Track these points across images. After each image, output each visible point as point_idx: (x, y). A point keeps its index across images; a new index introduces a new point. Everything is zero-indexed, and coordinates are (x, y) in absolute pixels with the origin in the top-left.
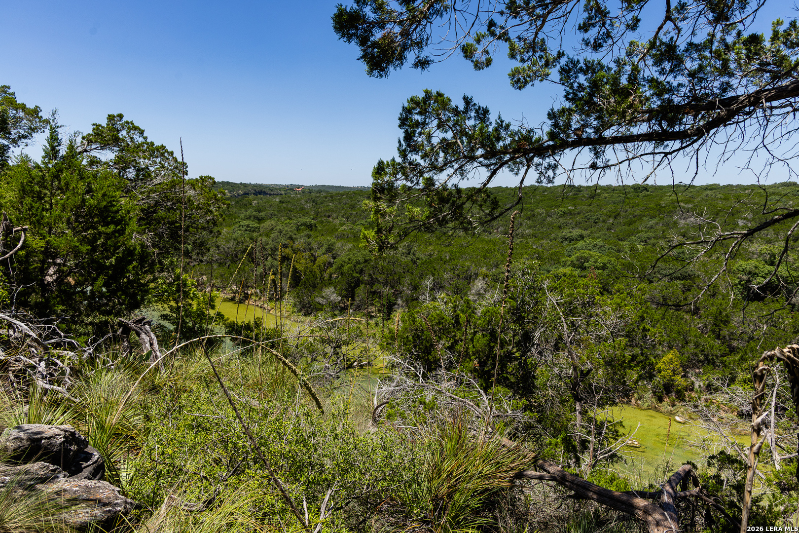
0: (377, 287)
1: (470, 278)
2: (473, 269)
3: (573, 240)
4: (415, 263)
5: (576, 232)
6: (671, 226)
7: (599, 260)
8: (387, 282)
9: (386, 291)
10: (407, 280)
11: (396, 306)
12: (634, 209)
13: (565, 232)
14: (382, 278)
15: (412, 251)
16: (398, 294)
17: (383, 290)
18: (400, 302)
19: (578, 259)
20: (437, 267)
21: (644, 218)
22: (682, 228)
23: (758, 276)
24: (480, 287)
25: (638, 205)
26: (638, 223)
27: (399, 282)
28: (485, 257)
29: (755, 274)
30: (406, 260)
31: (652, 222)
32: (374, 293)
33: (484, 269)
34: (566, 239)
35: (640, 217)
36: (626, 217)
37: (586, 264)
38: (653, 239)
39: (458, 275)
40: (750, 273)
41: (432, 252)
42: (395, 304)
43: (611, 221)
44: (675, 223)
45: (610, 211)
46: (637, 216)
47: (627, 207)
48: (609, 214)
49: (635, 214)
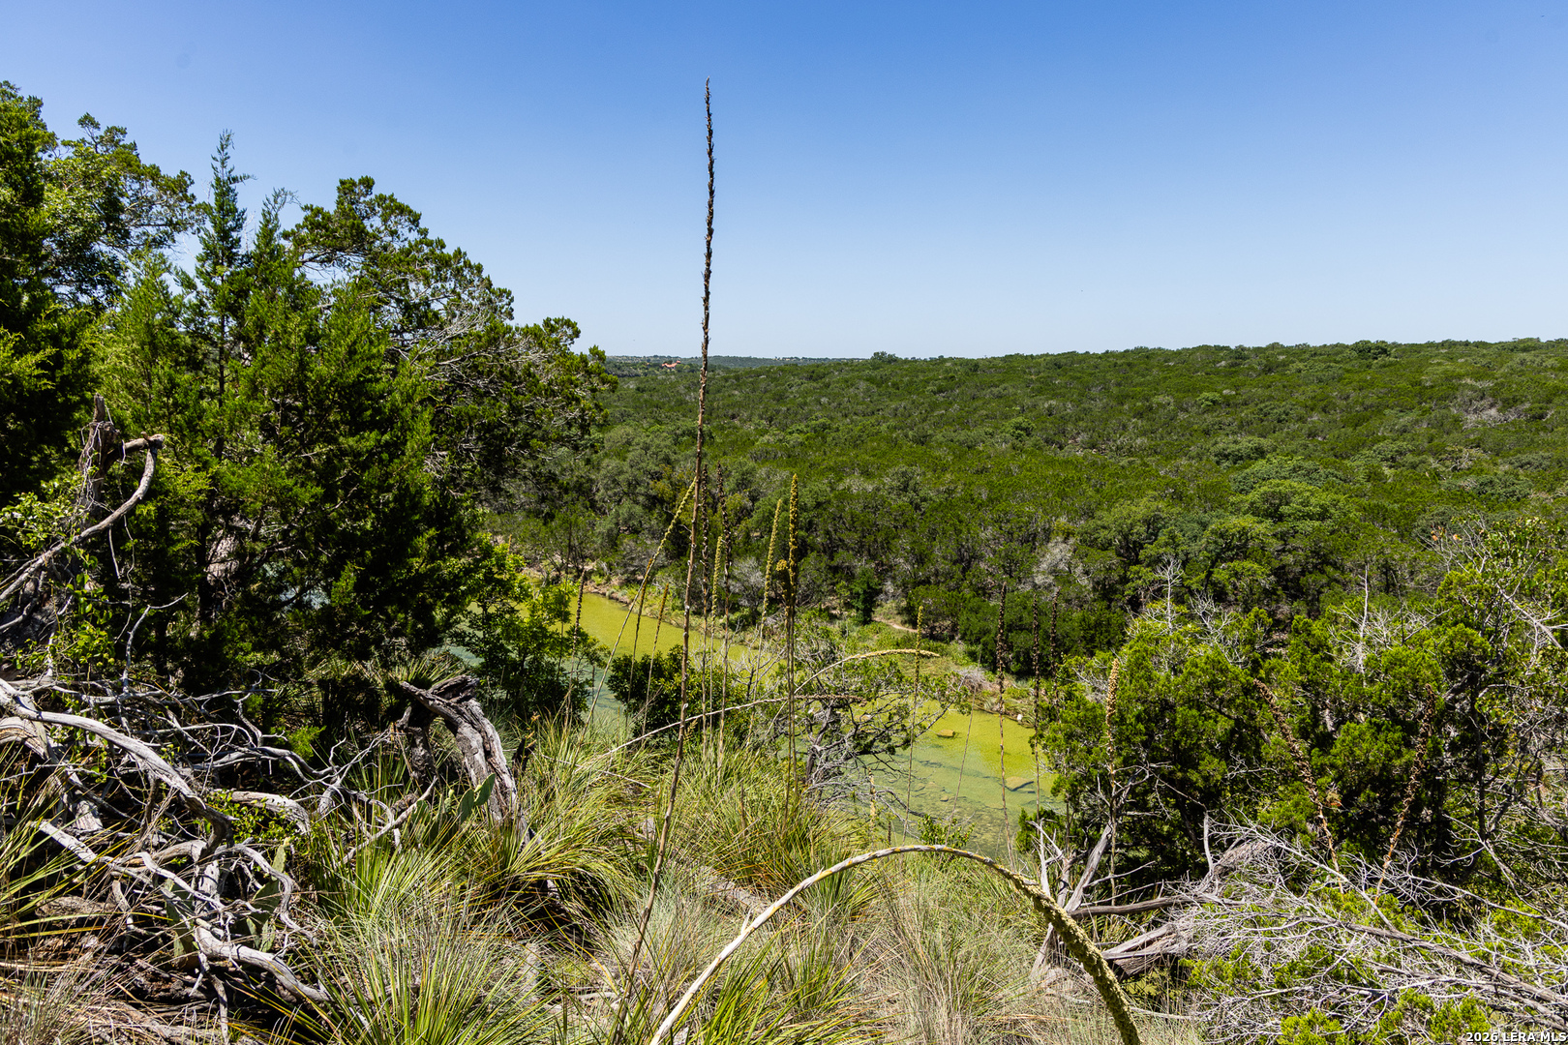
0: (842, 557)
1: (1034, 540)
2: (1041, 522)
3: (1241, 458)
4: (917, 507)
5: (1246, 442)
6: (1447, 427)
7: (1313, 500)
8: (862, 546)
9: (861, 565)
10: (904, 542)
11: (882, 596)
12: (1365, 392)
13: (1224, 442)
14: (851, 538)
15: (912, 483)
16: (885, 571)
17: (855, 562)
18: (889, 587)
19: (1266, 498)
20: (964, 517)
21: (1387, 411)
22: (1473, 432)
24: (1059, 557)
25: (1372, 384)
26: (1375, 422)
27: (886, 546)
28: (1063, 496)
30: (900, 503)
31: (1406, 419)
32: (835, 570)
33: (1063, 520)
34: (1226, 457)
35: (1378, 410)
36: (1349, 408)
37: (1284, 509)
38: (1410, 455)
39: (1010, 533)
41: (952, 486)
42: (880, 591)
43: (1315, 418)
44: (1457, 420)
45: (1313, 398)
46: (1371, 406)
47: (1349, 390)
48: (1309, 403)
49: (1368, 402)
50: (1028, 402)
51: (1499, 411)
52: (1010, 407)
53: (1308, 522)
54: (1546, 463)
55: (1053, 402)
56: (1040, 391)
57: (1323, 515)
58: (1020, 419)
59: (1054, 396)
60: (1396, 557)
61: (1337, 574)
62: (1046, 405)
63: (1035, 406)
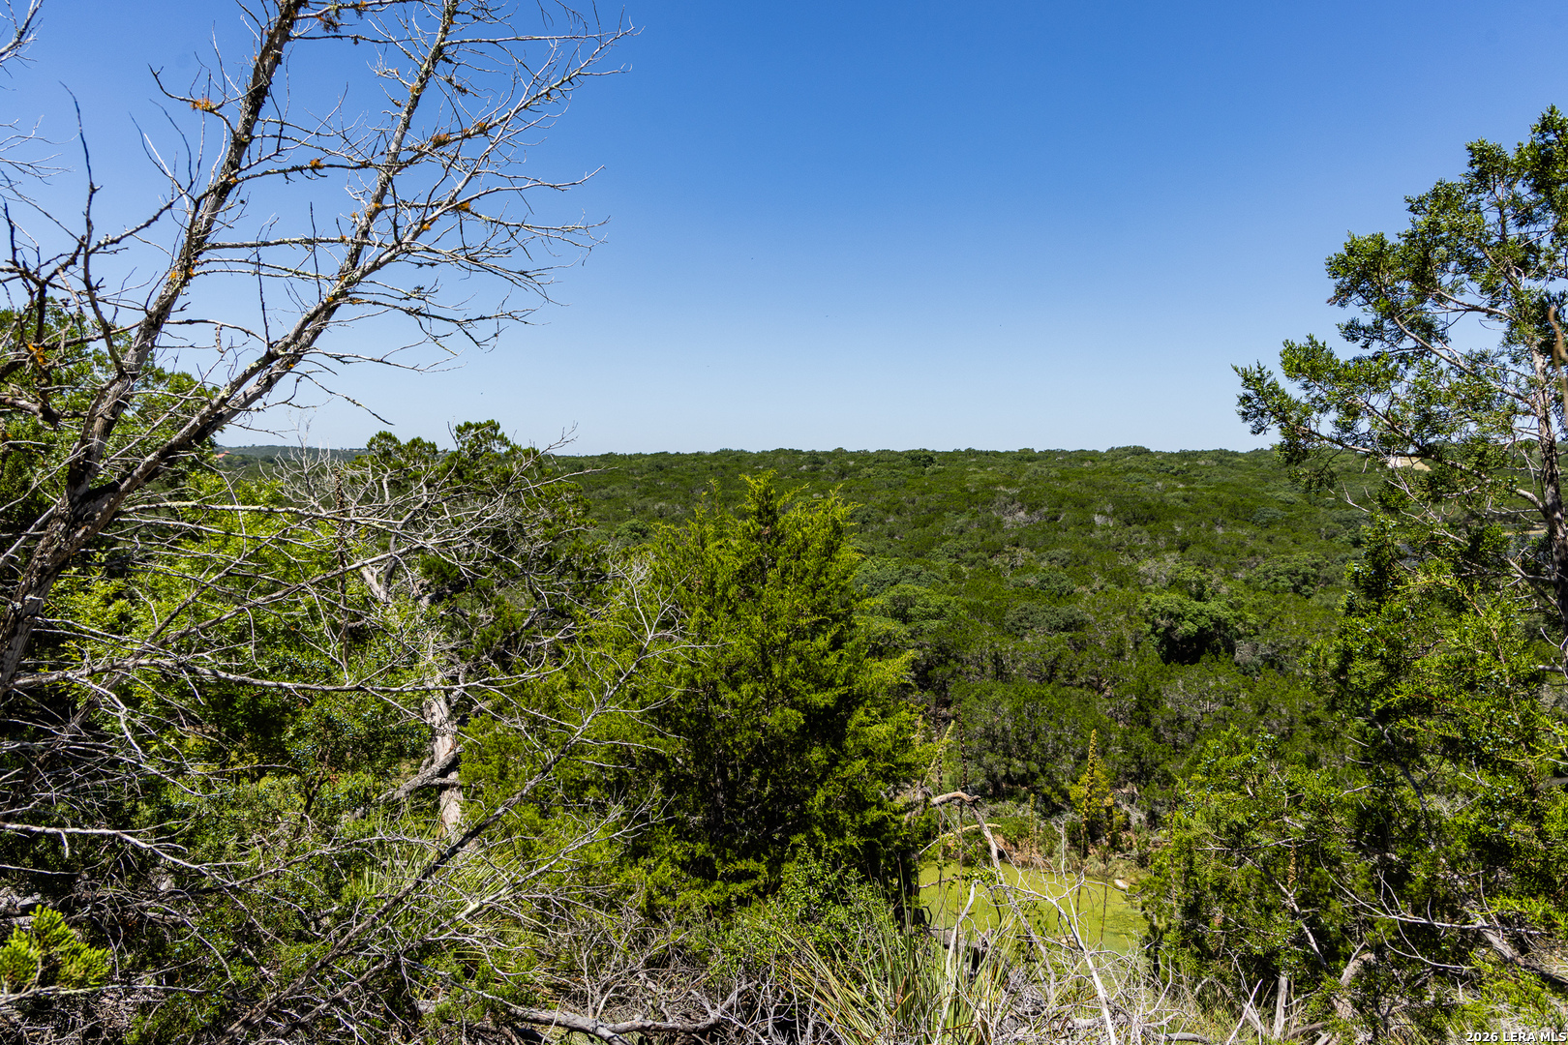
6: (992, 527)
7: (931, 602)
12: (928, 496)
19: (894, 601)
21: (946, 514)
22: (1011, 532)
23: (1183, 620)
25: (931, 491)
26: (938, 524)
29: (1179, 615)
31: (961, 520)
35: (938, 512)
36: (916, 511)
37: (911, 611)
38: (969, 553)
40: (1171, 615)
43: (892, 520)
44: (999, 522)
45: (888, 502)
46: (933, 509)
47: (913, 494)
48: (885, 506)
49: (930, 506)
50: (638, 504)
51: (1027, 513)
52: (622, 508)
53: (932, 622)
54: (1068, 558)
55: (663, 504)
56: (647, 493)
57: (939, 615)
58: (635, 521)
59: (662, 498)
60: (1004, 649)
61: (958, 666)
62: (657, 507)
63: (645, 508)
